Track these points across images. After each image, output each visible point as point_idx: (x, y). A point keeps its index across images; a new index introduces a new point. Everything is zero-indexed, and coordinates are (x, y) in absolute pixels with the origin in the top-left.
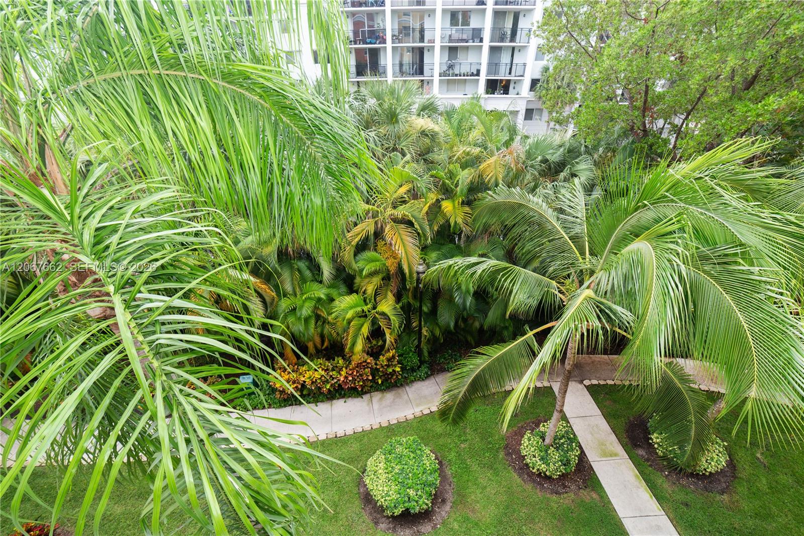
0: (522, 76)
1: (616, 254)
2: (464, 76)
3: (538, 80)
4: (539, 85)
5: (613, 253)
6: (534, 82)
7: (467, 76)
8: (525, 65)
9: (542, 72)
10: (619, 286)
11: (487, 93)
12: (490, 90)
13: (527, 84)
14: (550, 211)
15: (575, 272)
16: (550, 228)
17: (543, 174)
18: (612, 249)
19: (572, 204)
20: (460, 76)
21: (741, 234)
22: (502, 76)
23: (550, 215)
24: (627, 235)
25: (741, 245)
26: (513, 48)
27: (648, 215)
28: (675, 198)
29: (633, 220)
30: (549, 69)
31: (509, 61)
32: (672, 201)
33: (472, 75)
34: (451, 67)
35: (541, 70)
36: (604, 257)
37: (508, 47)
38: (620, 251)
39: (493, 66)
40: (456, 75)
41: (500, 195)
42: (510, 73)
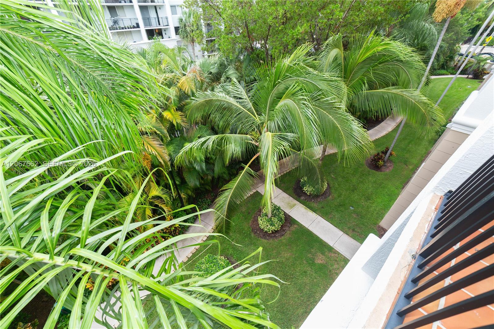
0: (168, 25)
1: (273, 110)
2: (128, 28)
3: (179, 27)
4: (180, 30)
5: (271, 110)
6: (177, 29)
7: (131, 28)
8: (167, 18)
9: (179, 22)
10: (282, 125)
11: (149, 39)
12: (151, 37)
13: (173, 31)
14: (231, 98)
15: (256, 127)
16: (235, 108)
17: (213, 81)
18: (269, 108)
19: (239, 93)
20: (126, 28)
21: (319, 85)
22: (154, 26)
23: (232, 101)
24: (275, 99)
25: (321, 90)
26: (155, 7)
27: (281, 87)
28: (291, 75)
29: (275, 91)
30: (182, 20)
31: (156, 16)
32: (290, 77)
33: (134, 27)
34: (115, 22)
35: (178, 21)
36: (267, 114)
37: (151, 6)
38: (275, 108)
39: (147, 20)
40: (123, 28)
41: (200, 98)
42: (159, 24)
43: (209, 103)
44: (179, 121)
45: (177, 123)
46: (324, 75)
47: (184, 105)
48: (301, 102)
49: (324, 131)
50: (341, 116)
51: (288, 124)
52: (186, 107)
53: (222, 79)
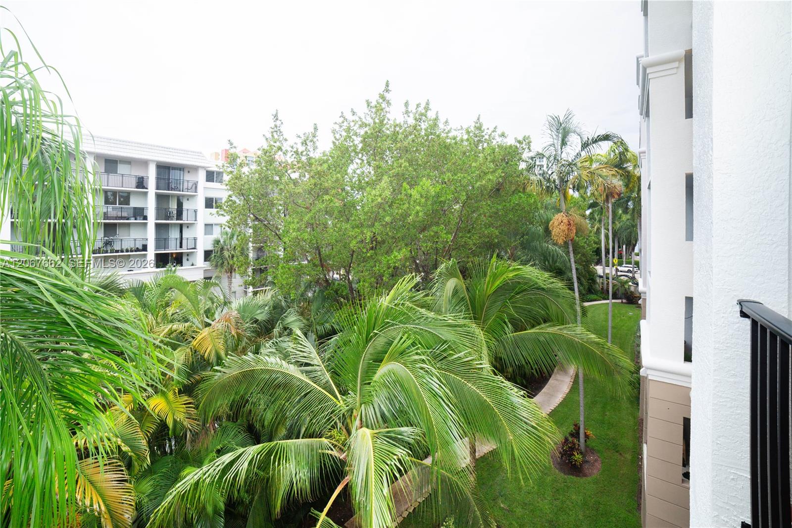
0: (194, 248)
1: (369, 384)
2: (127, 251)
3: (211, 251)
4: (213, 255)
5: (365, 384)
6: (208, 255)
7: (132, 251)
8: (195, 239)
9: (214, 244)
10: (389, 410)
11: (158, 266)
12: (161, 263)
13: (200, 255)
14: (292, 366)
15: (339, 419)
16: (298, 383)
17: (259, 334)
18: (362, 381)
19: (305, 354)
20: (122, 251)
21: (441, 334)
22: (173, 249)
23: (293, 370)
24: (371, 364)
25: (445, 342)
26: (181, 226)
27: (380, 342)
28: (394, 322)
29: (370, 350)
30: (220, 241)
31: (178, 236)
32: (393, 325)
33: (137, 250)
34: (107, 243)
35: (213, 242)
36: (358, 392)
37: (175, 224)
38: (371, 379)
39: (161, 241)
40: (117, 251)
41: (232, 368)
42: (181, 247)
43: (248, 376)
44: (180, 417)
45: (175, 421)
46: (446, 319)
47: (198, 382)
48: (417, 366)
49: (466, 413)
50: (488, 383)
51: (400, 408)
52: (201, 386)
53: (276, 331)
